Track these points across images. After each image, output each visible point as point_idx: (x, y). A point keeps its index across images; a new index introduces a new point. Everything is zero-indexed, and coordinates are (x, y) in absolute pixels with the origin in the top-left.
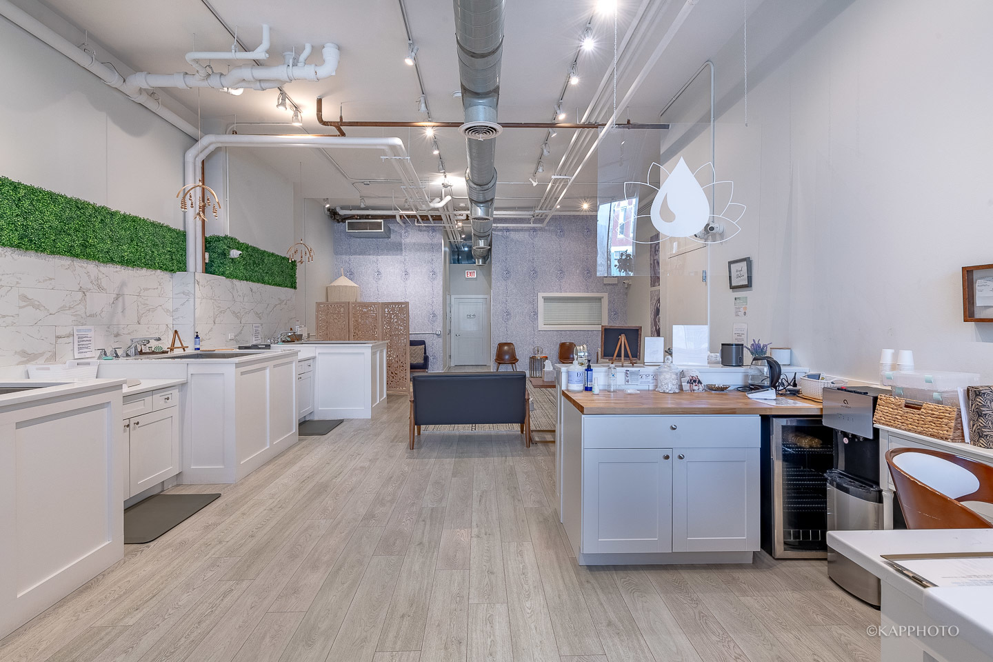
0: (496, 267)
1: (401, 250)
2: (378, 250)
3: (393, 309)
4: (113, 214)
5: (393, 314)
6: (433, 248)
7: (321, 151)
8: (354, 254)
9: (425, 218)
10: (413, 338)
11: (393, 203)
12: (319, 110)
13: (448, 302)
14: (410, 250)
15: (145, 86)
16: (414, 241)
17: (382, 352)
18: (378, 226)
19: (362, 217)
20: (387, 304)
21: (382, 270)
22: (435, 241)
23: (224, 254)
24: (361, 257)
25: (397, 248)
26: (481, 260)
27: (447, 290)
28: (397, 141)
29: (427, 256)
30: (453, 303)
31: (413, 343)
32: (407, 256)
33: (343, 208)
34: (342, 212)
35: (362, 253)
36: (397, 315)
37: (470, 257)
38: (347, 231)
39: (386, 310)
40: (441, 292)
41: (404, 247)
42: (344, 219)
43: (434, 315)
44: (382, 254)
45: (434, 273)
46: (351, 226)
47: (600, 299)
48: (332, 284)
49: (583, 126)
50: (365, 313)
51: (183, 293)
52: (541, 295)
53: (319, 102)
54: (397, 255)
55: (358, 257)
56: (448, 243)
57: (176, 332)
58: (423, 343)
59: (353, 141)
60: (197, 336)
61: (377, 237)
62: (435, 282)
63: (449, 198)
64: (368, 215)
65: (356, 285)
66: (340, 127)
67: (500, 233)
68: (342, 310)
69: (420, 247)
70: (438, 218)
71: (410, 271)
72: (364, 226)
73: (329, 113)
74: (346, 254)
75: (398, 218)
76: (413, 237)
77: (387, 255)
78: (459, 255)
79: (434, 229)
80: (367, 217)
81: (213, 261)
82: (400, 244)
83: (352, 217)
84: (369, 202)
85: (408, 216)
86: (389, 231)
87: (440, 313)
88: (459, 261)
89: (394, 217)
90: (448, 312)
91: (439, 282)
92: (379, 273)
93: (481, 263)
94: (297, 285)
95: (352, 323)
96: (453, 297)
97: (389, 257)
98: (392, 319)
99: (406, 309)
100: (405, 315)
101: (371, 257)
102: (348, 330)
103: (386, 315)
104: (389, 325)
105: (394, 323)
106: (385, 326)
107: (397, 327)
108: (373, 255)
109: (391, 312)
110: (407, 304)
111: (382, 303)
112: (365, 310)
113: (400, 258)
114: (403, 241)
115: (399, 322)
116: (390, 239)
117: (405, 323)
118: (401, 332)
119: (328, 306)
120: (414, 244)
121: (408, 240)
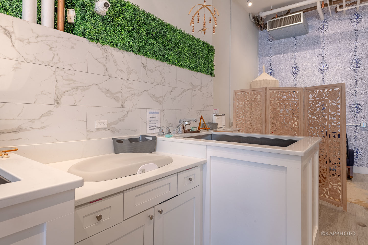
1: (319, 43)
2: (296, 48)
3: (320, 95)
5: (319, 101)
6: (355, 34)
8: (275, 54)
14: (329, 42)
16: (333, 32)
18: (298, 19)
20: (312, 90)
21: (299, 65)
24: (280, 56)
25: (315, 42)
32: (326, 47)
33: (264, 11)
35: (281, 52)
38: (268, 30)
39: (311, 96)
41: (322, 40)
44: (300, 50)
46: (272, 25)
48: (255, 80)
50: (284, 100)
54: (314, 49)
55: (277, 56)
65: (275, 79)
68: (259, 97)
69: (342, 37)
74: (268, 55)
75: (319, 8)
77: (304, 50)
82: (318, 38)
83: (273, 19)
86: (307, 25)
89: (314, 7)
92: (297, 68)
94: (215, 72)
95: (269, 112)
97: (306, 52)
98: (318, 107)
99: (341, 93)
100: (337, 101)
101: (289, 54)
102: (264, 119)
103: (311, 102)
104: (314, 115)
105: (321, 112)
106: (310, 116)
107: (326, 117)
108: (291, 52)
109: (317, 99)
110: (342, 86)
111: (306, 89)
112: (285, 97)
113: (318, 51)
114: (321, 34)
115: (330, 111)
116: (307, 35)
117: (338, 112)
118: (333, 124)
119: (245, 93)
120: (334, 35)
121: (327, 32)
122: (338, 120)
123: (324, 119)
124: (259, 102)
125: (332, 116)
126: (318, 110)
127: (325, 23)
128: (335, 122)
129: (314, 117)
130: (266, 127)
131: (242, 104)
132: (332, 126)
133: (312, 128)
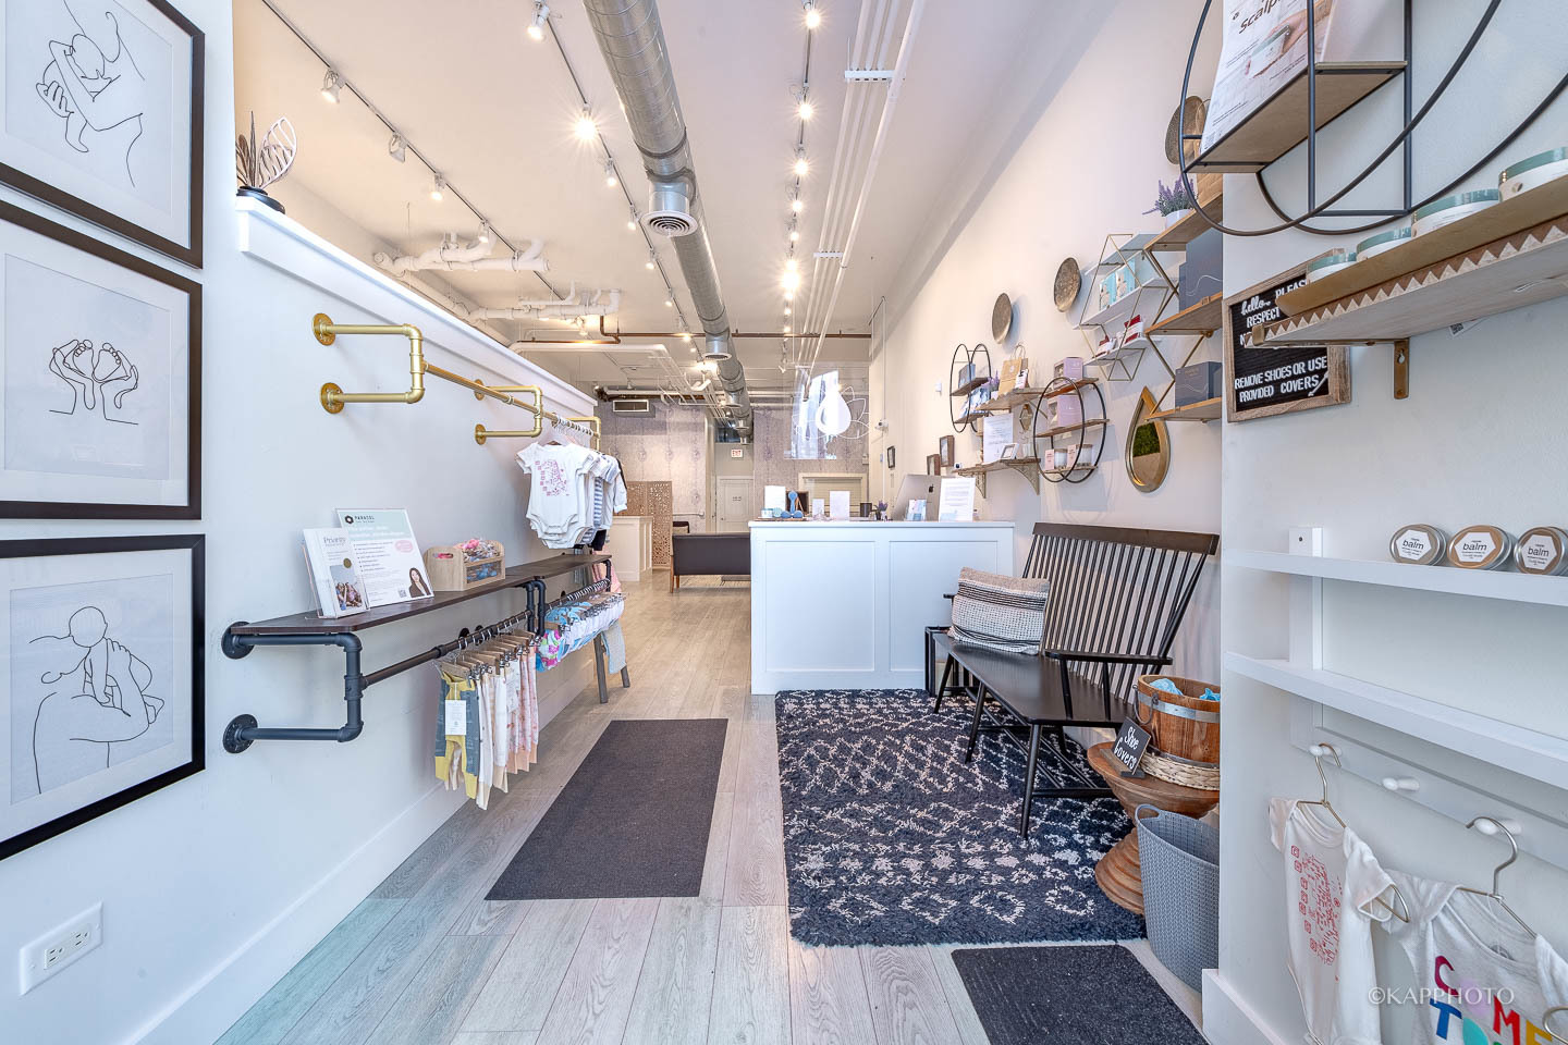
0: (758, 445)
1: (666, 429)
6: (697, 427)
7: (605, 354)
8: (620, 434)
9: (687, 397)
10: (676, 519)
11: (658, 384)
12: (602, 325)
13: (713, 482)
14: (674, 430)
15: (484, 318)
16: (678, 420)
17: (648, 525)
18: (644, 406)
19: (628, 397)
20: (652, 484)
21: (647, 450)
22: (698, 420)
24: (627, 436)
25: (662, 427)
26: (744, 440)
27: (711, 470)
28: (661, 347)
29: (691, 435)
30: (718, 484)
31: (676, 524)
32: (673, 435)
33: (610, 388)
34: (609, 393)
35: (628, 432)
36: (661, 494)
37: (736, 435)
38: (615, 410)
39: (651, 489)
40: (704, 472)
41: (668, 426)
42: (611, 398)
43: (698, 496)
45: (698, 453)
46: (619, 406)
47: (859, 480)
49: (806, 336)
52: (801, 475)
53: (602, 318)
54: (662, 434)
55: (624, 436)
56: (713, 421)
58: (686, 524)
59: (625, 347)
61: (642, 416)
62: (698, 462)
63: (708, 382)
64: (634, 395)
66: (617, 337)
67: (761, 412)
69: (684, 427)
70: (700, 398)
71: (674, 450)
72: (630, 406)
73: (610, 325)
74: (612, 433)
75: (662, 398)
76: (678, 416)
77: (652, 434)
78: (724, 433)
79: (697, 409)
80: (632, 397)
82: (666, 424)
83: (618, 397)
84: (635, 383)
85: (672, 396)
86: (653, 409)
87: (703, 494)
88: (725, 439)
89: (659, 396)
90: (713, 492)
91: (702, 463)
92: (645, 453)
93: (745, 443)
96: (718, 478)
97: (654, 437)
101: (637, 436)
108: (639, 434)
113: (664, 437)
114: (668, 421)
116: (650, 420)
120: (678, 423)
127: (671, 410)
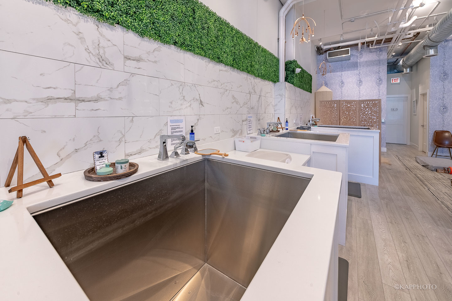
1: (357, 67)
2: (342, 69)
3: (368, 105)
4: (259, 47)
5: (368, 108)
6: (379, 62)
14: (363, 66)
16: (366, 60)
18: (347, 52)
19: (335, 48)
20: (363, 102)
21: (344, 81)
23: (293, 71)
25: (355, 66)
26: (408, 69)
33: (325, 45)
34: (324, 47)
36: (371, 109)
38: (328, 58)
39: (362, 105)
40: (385, 93)
41: (359, 65)
42: (325, 51)
44: (345, 71)
46: (330, 55)
48: (318, 91)
50: (349, 107)
51: (280, 95)
54: (354, 70)
55: (330, 74)
57: (279, 118)
60: (287, 121)
62: (381, 86)
63: (415, 18)
64: (339, 47)
65: (331, 91)
68: (335, 105)
69: (370, 64)
71: (363, 80)
76: (366, 57)
77: (348, 71)
80: (339, 48)
81: (288, 76)
82: (357, 63)
83: (330, 50)
89: (357, 44)
91: (384, 86)
92: (343, 83)
93: (408, 72)
94: (312, 91)
95: (341, 114)
97: (349, 72)
98: (367, 111)
99: (379, 104)
100: (377, 108)
101: (338, 73)
102: (339, 118)
103: (362, 108)
104: (364, 115)
105: (368, 114)
106: (362, 116)
107: (371, 117)
108: (339, 72)
109: (366, 107)
110: (379, 101)
111: (360, 101)
112: (349, 105)
113: (356, 72)
114: (359, 61)
115: (373, 113)
116: (350, 61)
117: (378, 114)
118: (375, 120)
119: (326, 103)
120: (366, 62)
121: (362, 60)
122: (377, 118)
123: (370, 117)
124: (335, 108)
125: (374, 116)
126: (366, 113)
127: (361, 54)
128: (376, 119)
129: (364, 117)
130: (340, 122)
131: (325, 109)
132: (374, 121)
133: (363, 122)
